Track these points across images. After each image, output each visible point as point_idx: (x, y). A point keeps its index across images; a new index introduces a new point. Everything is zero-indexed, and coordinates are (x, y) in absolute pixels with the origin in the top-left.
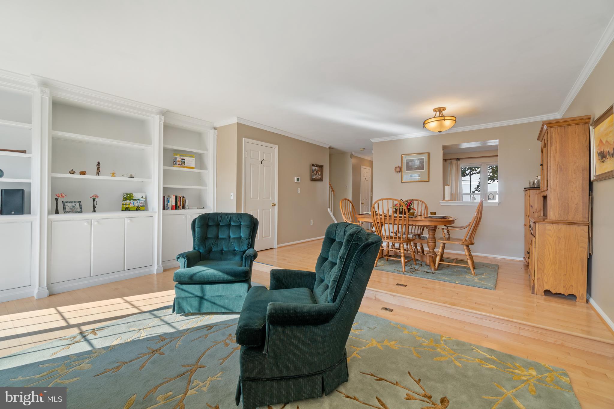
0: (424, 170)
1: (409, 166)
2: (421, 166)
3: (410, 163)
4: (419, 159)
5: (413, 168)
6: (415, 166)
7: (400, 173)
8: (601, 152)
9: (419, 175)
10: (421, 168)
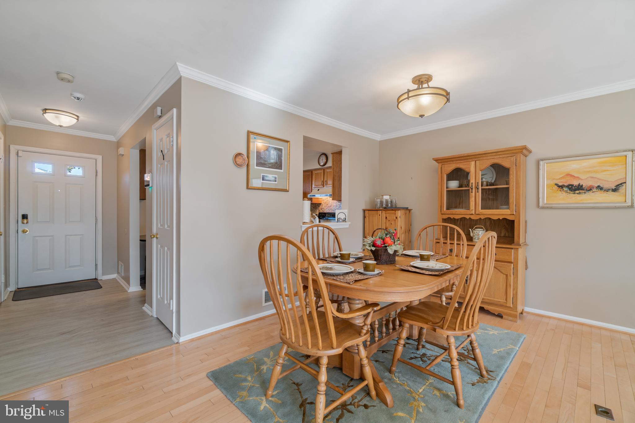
0: (283, 171)
1: (261, 159)
2: (278, 161)
4: (275, 149)
5: (267, 163)
6: (270, 160)
7: (244, 169)
8: (572, 185)
9: (276, 178)
10: (278, 165)
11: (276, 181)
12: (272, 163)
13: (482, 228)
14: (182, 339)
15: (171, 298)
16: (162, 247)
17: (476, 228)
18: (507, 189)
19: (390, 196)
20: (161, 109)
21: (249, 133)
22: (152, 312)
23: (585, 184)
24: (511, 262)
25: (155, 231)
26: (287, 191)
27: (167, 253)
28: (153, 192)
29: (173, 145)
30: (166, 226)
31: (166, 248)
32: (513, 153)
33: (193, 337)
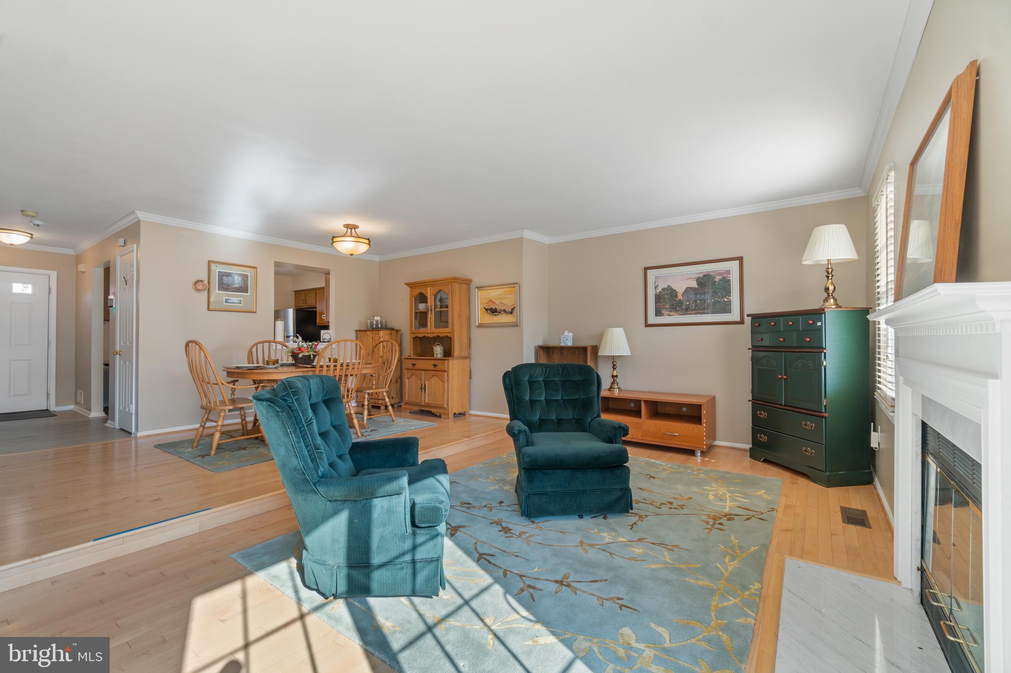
0: (249, 294)
1: (223, 283)
2: (243, 286)
3: (225, 278)
4: (240, 275)
5: (230, 287)
6: (233, 284)
7: (205, 294)
8: (492, 308)
9: (241, 301)
10: (243, 289)
11: (241, 303)
12: (236, 288)
13: (439, 345)
14: (139, 434)
15: (131, 403)
16: (124, 362)
17: (437, 345)
18: (447, 312)
19: (381, 317)
20: (125, 241)
21: (209, 262)
22: (114, 425)
23: (499, 308)
24: (445, 371)
25: (118, 348)
26: (255, 312)
27: (129, 366)
28: (117, 312)
29: (133, 274)
30: (128, 343)
31: (128, 363)
32: (450, 282)
33: (151, 434)
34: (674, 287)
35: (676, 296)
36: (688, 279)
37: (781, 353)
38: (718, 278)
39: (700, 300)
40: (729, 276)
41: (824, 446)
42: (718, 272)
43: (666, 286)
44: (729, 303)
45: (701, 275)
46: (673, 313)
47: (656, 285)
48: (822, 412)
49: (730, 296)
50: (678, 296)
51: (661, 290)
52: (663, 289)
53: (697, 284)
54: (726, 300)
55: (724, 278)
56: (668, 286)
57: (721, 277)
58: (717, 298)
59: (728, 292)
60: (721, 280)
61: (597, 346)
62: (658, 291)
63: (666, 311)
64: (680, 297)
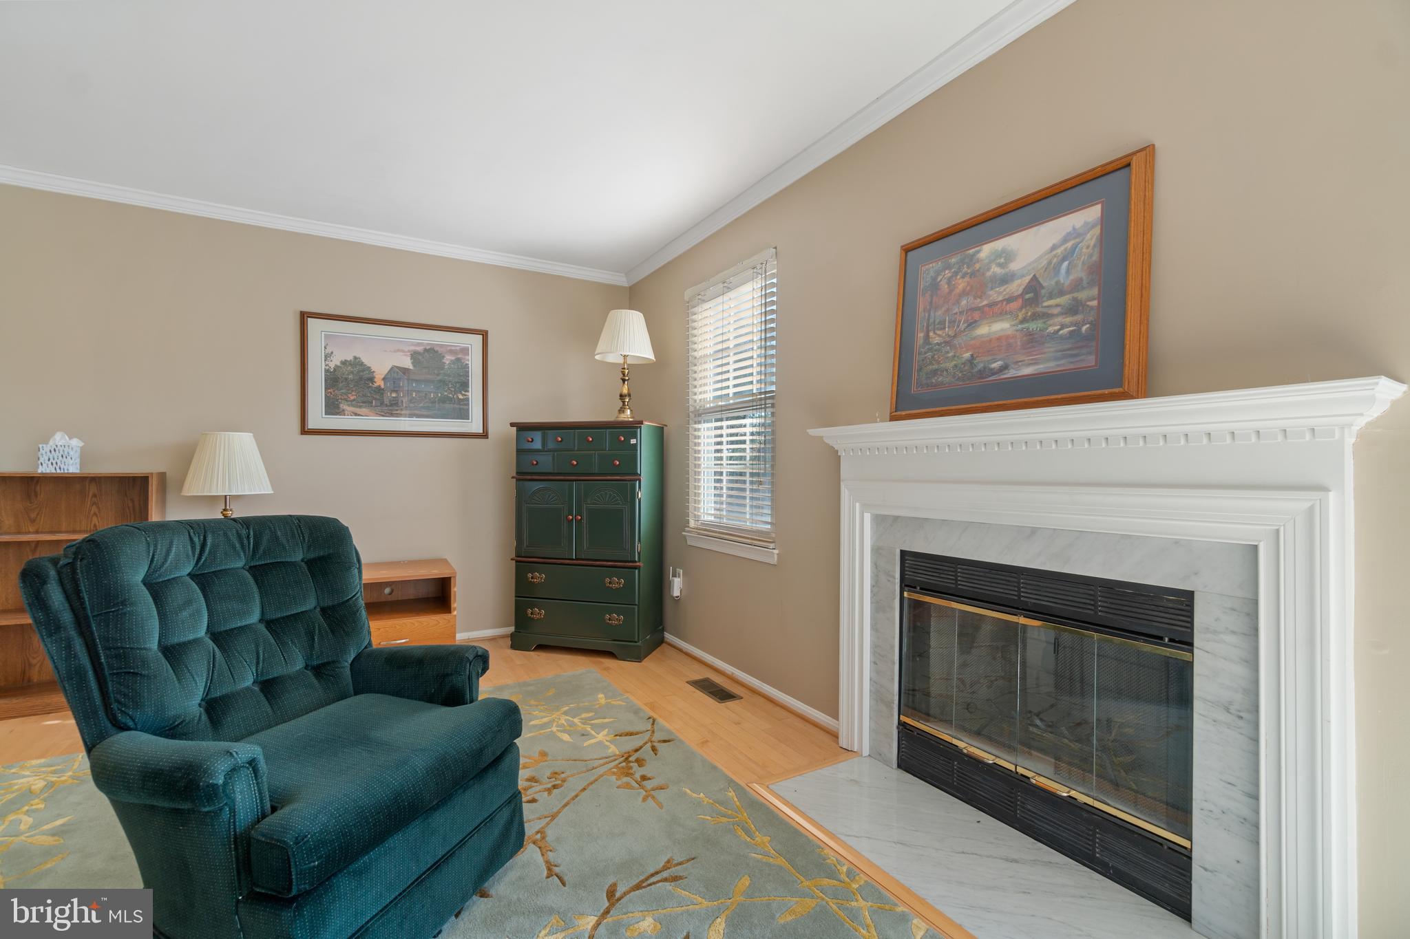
34: (367, 360)
35: (372, 379)
36: (395, 351)
37: (571, 482)
38: (448, 359)
39: (418, 392)
40: (467, 357)
41: (636, 607)
42: (449, 348)
43: (350, 358)
44: (466, 401)
45: (420, 349)
46: (364, 410)
47: (329, 350)
48: (636, 562)
49: (468, 391)
50: (376, 380)
51: (339, 364)
52: (344, 363)
53: (413, 363)
54: (461, 397)
55: (458, 360)
56: (355, 358)
57: (453, 358)
58: (446, 391)
59: (464, 386)
60: (453, 362)
61: (165, 473)
62: (332, 365)
63: (349, 405)
64: (379, 382)
